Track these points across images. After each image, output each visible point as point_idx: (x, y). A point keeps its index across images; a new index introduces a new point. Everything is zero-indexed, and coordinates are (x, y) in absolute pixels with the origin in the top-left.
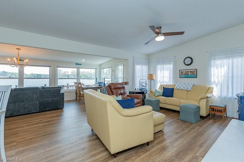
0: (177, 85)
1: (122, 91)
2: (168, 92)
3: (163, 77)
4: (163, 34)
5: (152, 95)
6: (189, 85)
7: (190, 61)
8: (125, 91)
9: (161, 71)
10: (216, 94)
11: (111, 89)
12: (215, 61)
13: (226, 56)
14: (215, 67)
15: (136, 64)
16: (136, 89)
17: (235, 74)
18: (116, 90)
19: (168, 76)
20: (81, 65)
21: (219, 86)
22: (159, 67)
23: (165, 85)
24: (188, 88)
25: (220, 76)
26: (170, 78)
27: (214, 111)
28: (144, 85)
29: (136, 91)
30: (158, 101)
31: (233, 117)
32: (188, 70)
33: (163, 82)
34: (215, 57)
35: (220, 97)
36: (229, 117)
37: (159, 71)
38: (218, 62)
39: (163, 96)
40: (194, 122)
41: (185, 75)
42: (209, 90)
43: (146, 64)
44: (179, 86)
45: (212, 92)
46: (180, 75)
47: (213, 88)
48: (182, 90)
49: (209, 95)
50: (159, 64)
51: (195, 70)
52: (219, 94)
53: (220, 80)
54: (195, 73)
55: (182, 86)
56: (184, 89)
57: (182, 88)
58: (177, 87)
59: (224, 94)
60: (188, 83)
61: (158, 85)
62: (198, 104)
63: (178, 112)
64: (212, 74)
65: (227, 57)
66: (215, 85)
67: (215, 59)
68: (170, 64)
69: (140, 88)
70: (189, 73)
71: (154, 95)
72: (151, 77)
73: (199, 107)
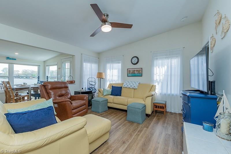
0: (125, 84)
1: (63, 92)
2: (116, 91)
3: (112, 76)
4: (110, 23)
5: (100, 94)
6: (136, 83)
7: (137, 60)
8: (68, 91)
9: (110, 70)
10: (158, 92)
11: (46, 89)
12: (157, 61)
13: (165, 57)
14: (157, 67)
15: (84, 61)
16: (82, 89)
17: (173, 73)
18: (54, 90)
19: (117, 74)
20: (15, 59)
21: (160, 84)
22: (108, 65)
23: (114, 84)
24: (134, 86)
25: (161, 75)
26: (118, 76)
27: (157, 107)
28: (93, 84)
29: (82, 90)
30: (106, 101)
31: (171, 112)
32: (135, 69)
33: (112, 81)
34: (157, 57)
35: (161, 94)
36: (168, 112)
37: (109, 70)
38: (160, 62)
39: (111, 95)
40: (141, 122)
41: (132, 74)
42: (153, 88)
43: (95, 62)
44: (127, 84)
45: (155, 90)
46: (128, 73)
47: (155, 86)
48: (129, 88)
49: (153, 93)
50: (109, 63)
51: (141, 69)
52: (160, 91)
53: (161, 78)
54: (141, 72)
55: (130, 84)
56: (131, 87)
57: (129, 86)
58: (124, 86)
59: (165, 92)
60: (134, 82)
61: (107, 83)
62: (143, 103)
63: (126, 111)
64: (155, 73)
65: (167, 58)
66: (157, 83)
67: (157, 59)
68: (119, 63)
69: (88, 87)
70: (136, 72)
71: (102, 94)
72: (100, 76)
73: (145, 106)
